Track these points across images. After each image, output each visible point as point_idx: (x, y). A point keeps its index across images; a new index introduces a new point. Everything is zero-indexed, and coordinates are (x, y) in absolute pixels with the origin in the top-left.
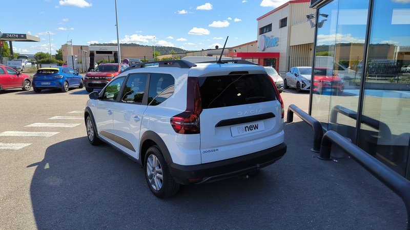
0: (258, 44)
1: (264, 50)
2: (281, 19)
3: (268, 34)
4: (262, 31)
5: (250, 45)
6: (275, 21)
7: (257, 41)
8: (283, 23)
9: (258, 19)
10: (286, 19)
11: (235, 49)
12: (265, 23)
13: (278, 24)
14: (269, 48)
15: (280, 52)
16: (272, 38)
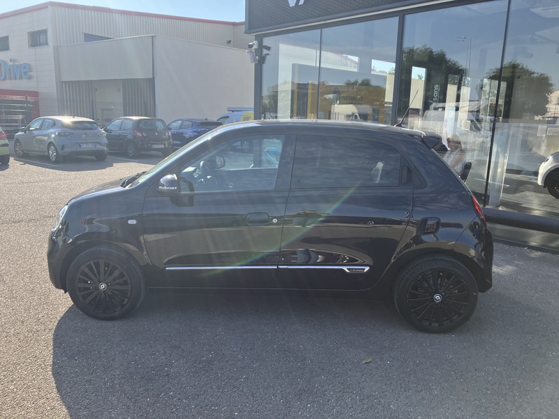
2: (32, 30)
6: (17, 34)
8: (38, 38)
13: (25, 40)
14: (7, 81)
15: (39, 91)
16: (12, 63)
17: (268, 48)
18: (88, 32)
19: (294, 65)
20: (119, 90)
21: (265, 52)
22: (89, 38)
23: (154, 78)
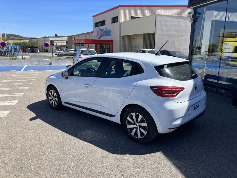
0: (94, 34)
1: (100, 38)
2: (113, 17)
3: (102, 27)
4: (97, 25)
5: (88, 34)
6: (108, 18)
7: (93, 32)
8: (115, 20)
9: (93, 16)
10: (117, 17)
11: (73, 37)
12: (99, 19)
13: (111, 21)
14: (104, 37)
15: (113, 40)
16: (106, 30)
17: (200, 14)
18: (132, 16)
19: (212, 21)
20: (142, 38)
21: (198, 15)
22: (133, 18)
23: (155, 33)
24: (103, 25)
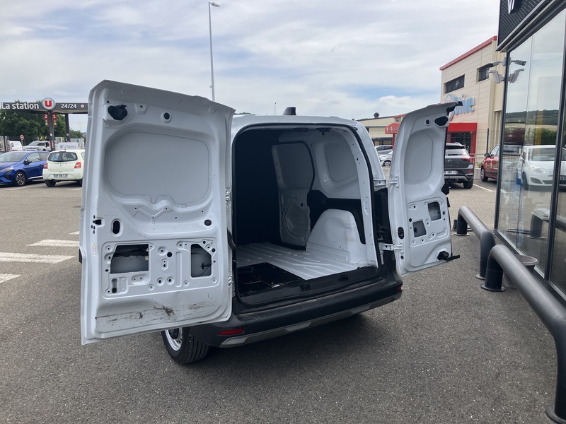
2: (479, 66)
3: (457, 93)
4: (448, 87)
6: (469, 70)
8: (483, 73)
12: (453, 74)
13: (475, 75)
14: (460, 115)
15: (478, 122)
24: (459, 88)
